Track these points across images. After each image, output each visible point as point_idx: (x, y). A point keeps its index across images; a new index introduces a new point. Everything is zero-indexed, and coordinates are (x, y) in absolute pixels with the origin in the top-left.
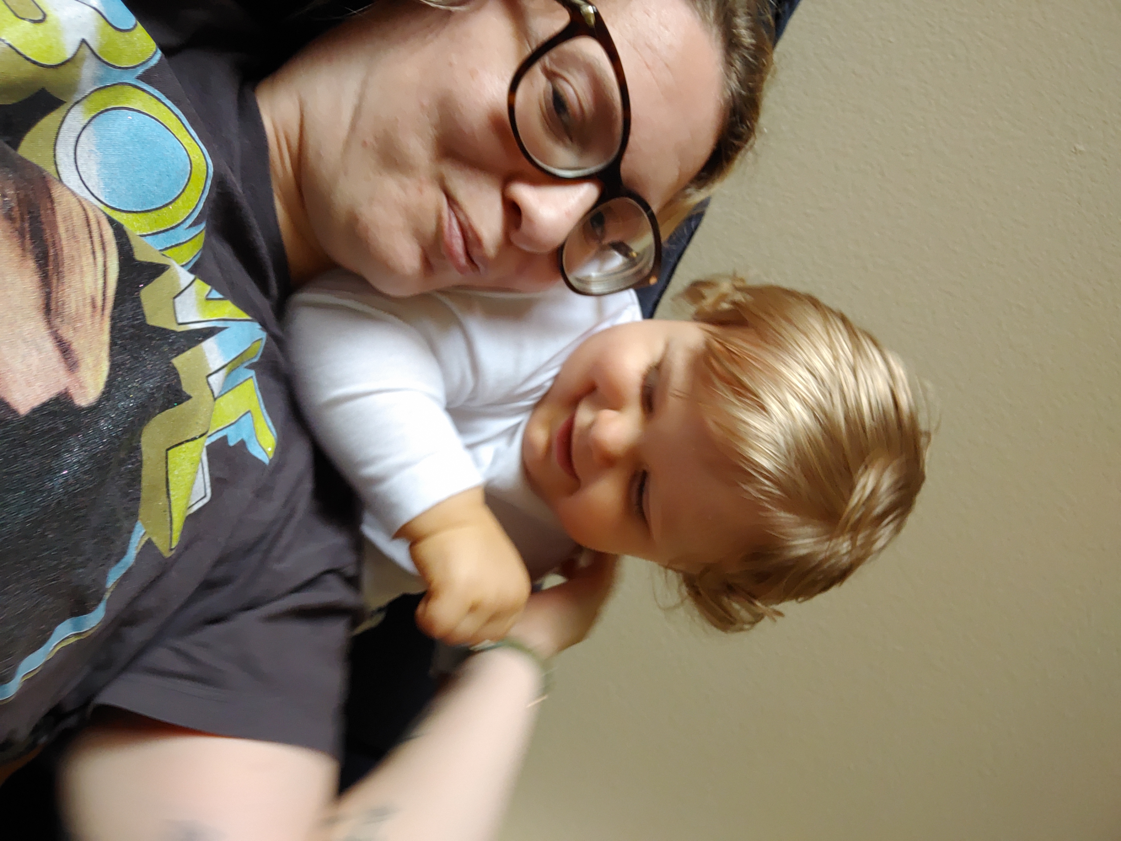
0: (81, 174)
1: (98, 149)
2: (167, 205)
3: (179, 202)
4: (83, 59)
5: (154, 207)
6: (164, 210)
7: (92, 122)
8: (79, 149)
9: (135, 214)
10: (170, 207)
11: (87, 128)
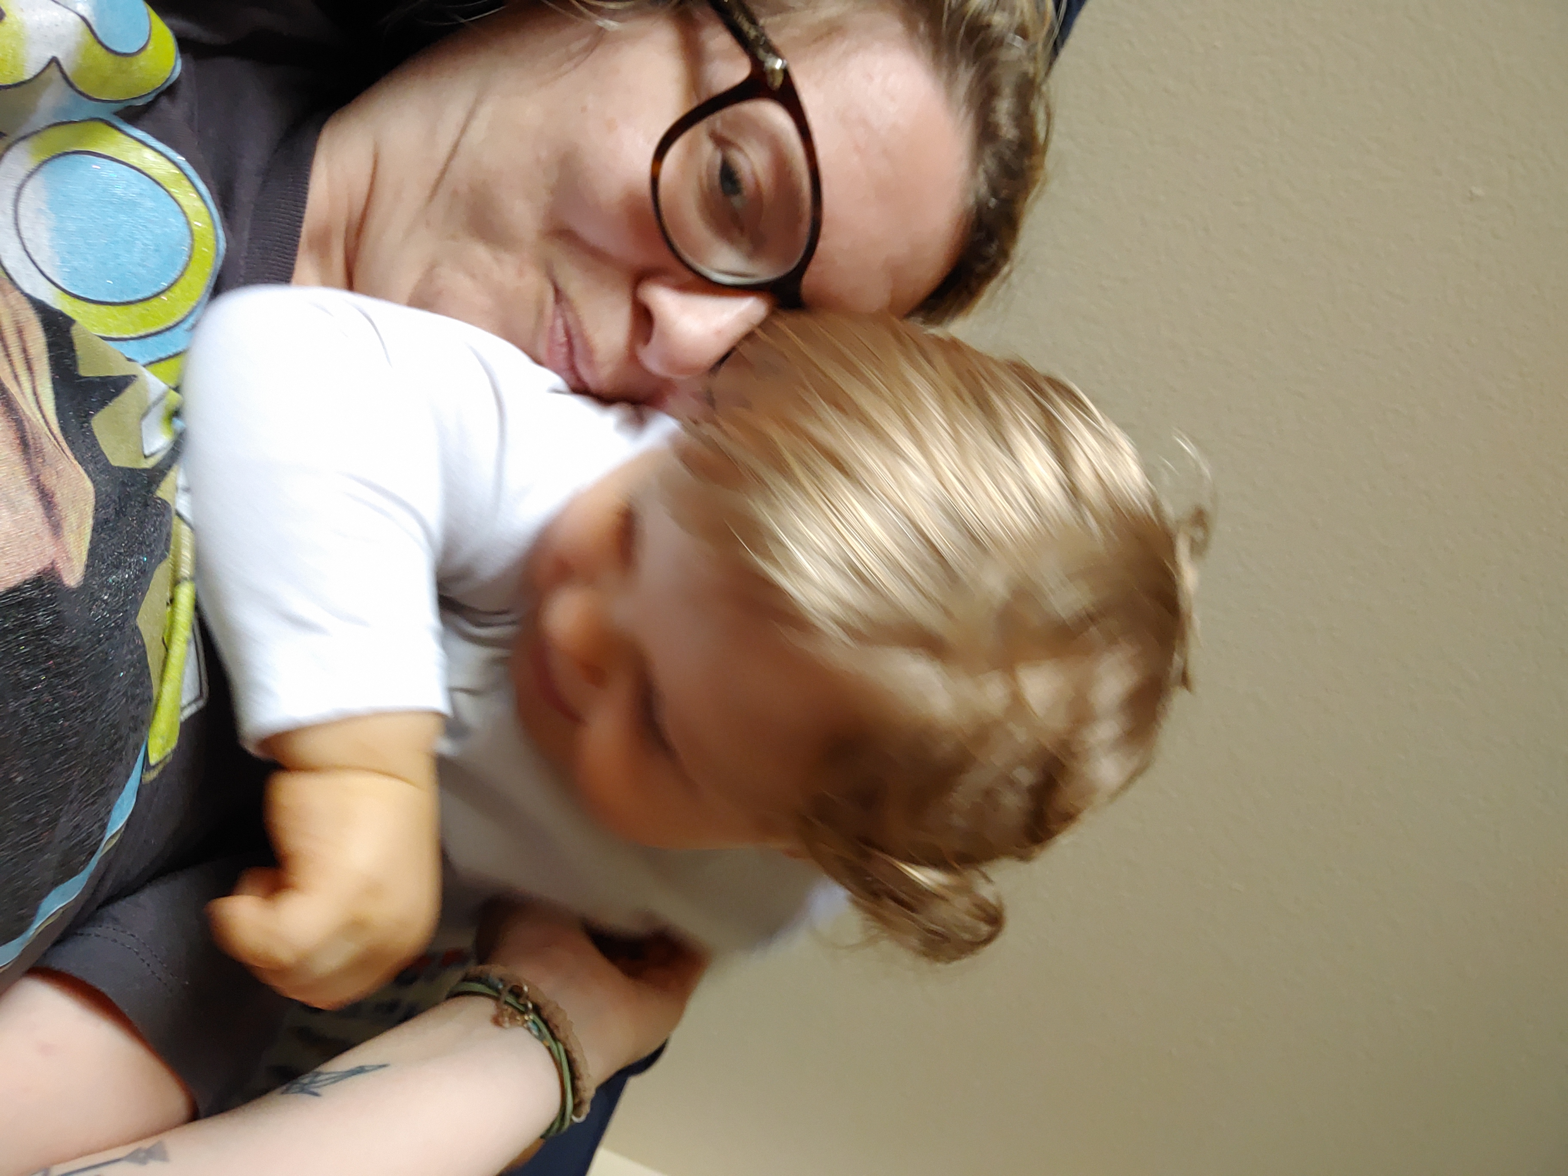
0: (26, 242)
1: (50, 209)
2: (157, 295)
3: (176, 290)
4: (47, 84)
5: (140, 297)
6: (155, 302)
7: (43, 169)
8: (21, 205)
9: (110, 307)
10: (163, 297)
11: (35, 176)
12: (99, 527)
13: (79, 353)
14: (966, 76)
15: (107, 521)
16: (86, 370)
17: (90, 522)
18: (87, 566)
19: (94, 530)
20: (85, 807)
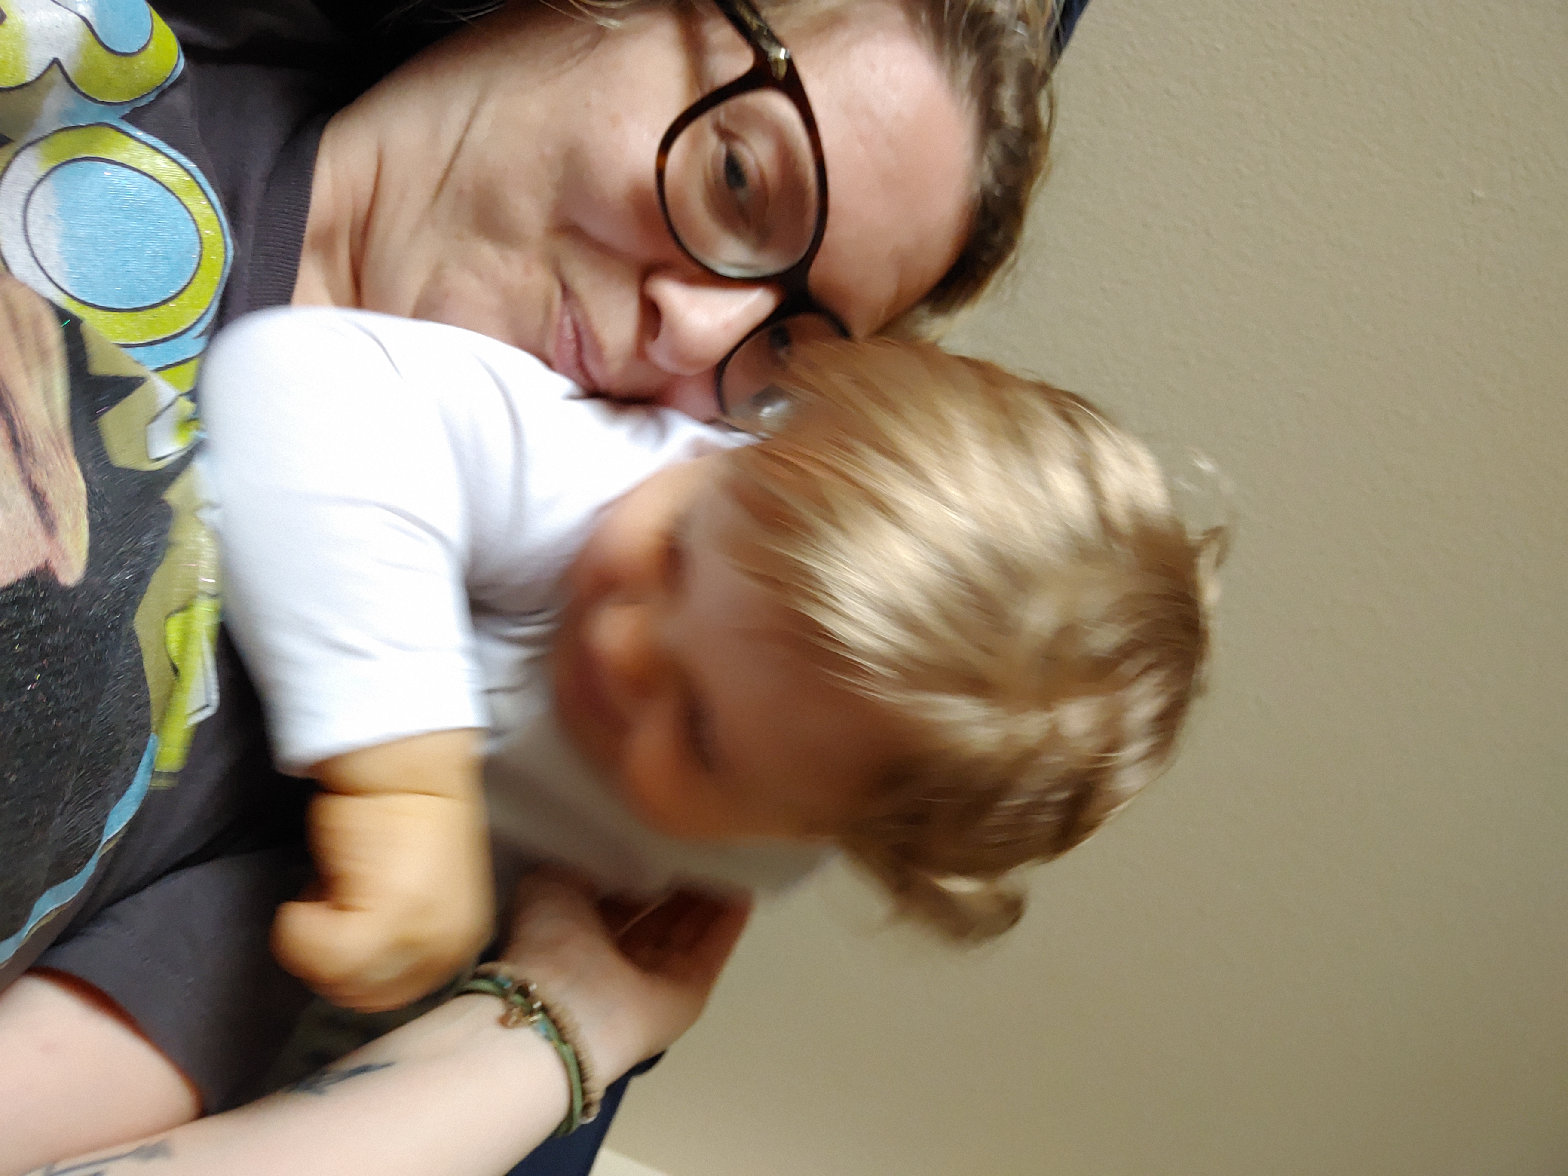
0: (34, 248)
1: (60, 215)
2: (165, 302)
3: (184, 298)
4: (50, 86)
5: (146, 304)
7: (52, 176)
8: (31, 212)
10: (171, 305)
11: (44, 183)
14: (968, 64)
18: (88, 565)
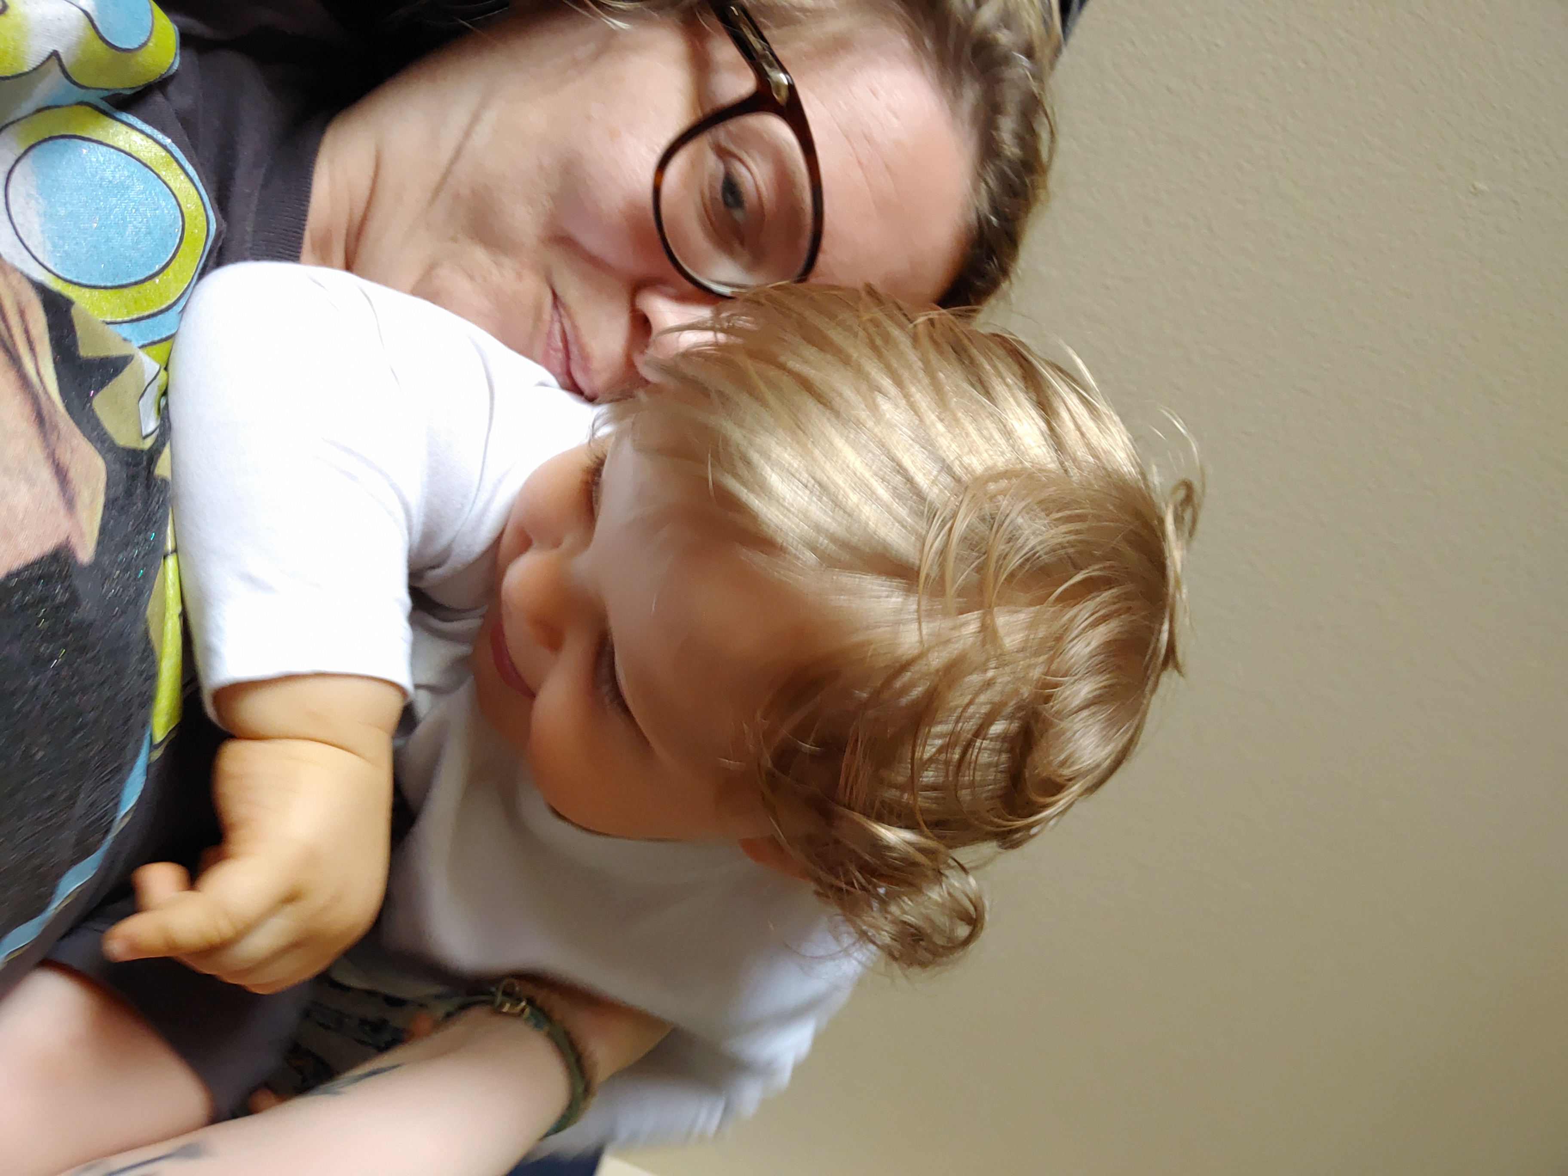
0: (17, 227)
1: (39, 194)
2: (142, 282)
3: (168, 272)
5: (132, 280)
7: (30, 154)
8: (12, 191)
10: (156, 280)
11: (23, 160)
12: (110, 504)
13: (79, 333)
14: (971, 93)
15: (117, 499)
16: (86, 351)
17: (101, 500)
18: (99, 543)
19: (106, 506)
20: (102, 784)
